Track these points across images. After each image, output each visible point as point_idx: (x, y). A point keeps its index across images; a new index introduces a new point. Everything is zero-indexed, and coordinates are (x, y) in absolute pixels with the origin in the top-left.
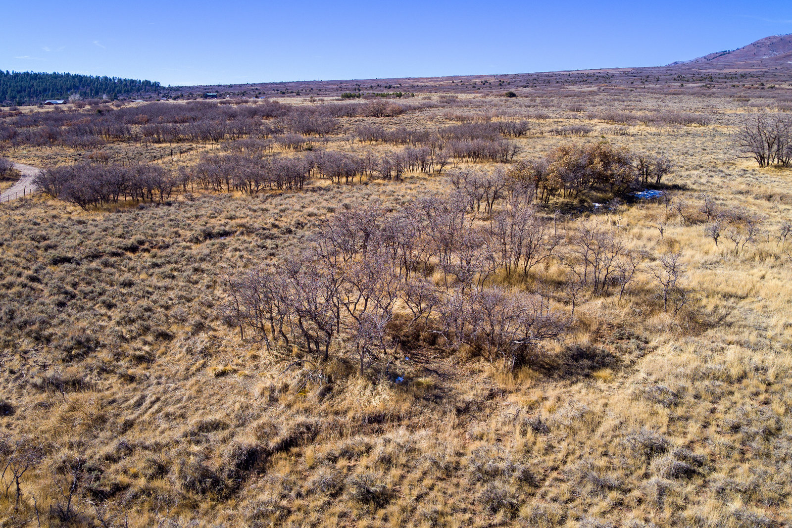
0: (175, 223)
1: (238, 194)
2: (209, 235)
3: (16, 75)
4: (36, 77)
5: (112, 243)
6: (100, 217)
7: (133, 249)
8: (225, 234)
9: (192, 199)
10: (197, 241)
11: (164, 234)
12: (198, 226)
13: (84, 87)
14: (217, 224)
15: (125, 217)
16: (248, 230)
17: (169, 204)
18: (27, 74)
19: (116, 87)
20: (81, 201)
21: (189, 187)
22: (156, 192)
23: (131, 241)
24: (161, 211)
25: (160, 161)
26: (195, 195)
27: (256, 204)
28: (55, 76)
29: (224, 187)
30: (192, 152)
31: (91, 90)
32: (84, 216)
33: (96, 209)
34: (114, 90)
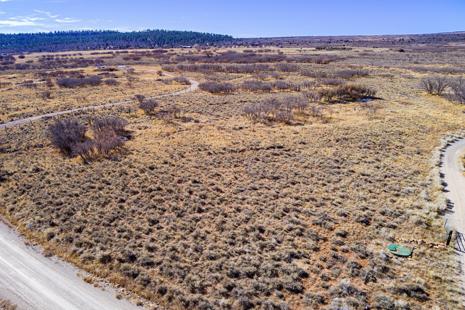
0: (234, 99)
1: (251, 93)
2: (241, 102)
3: (169, 32)
4: (177, 33)
5: (221, 102)
6: (217, 96)
7: (225, 103)
8: (245, 102)
9: (239, 93)
10: (239, 103)
11: (232, 101)
12: (239, 100)
13: (198, 38)
14: (244, 100)
15: (223, 97)
16: (250, 101)
17: (233, 94)
18: (174, 31)
19: (212, 38)
20: (212, 92)
21: (239, 90)
22: (230, 91)
23: (225, 102)
24: (231, 96)
25: (231, 81)
26: (240, 92)
27: (255, 96)
28: (186, 32)
29: (248, 90)
30: (242, 78)
31: (201, 40)
32: (213, 96)
33: (215, 94)
34: (211, 40)
